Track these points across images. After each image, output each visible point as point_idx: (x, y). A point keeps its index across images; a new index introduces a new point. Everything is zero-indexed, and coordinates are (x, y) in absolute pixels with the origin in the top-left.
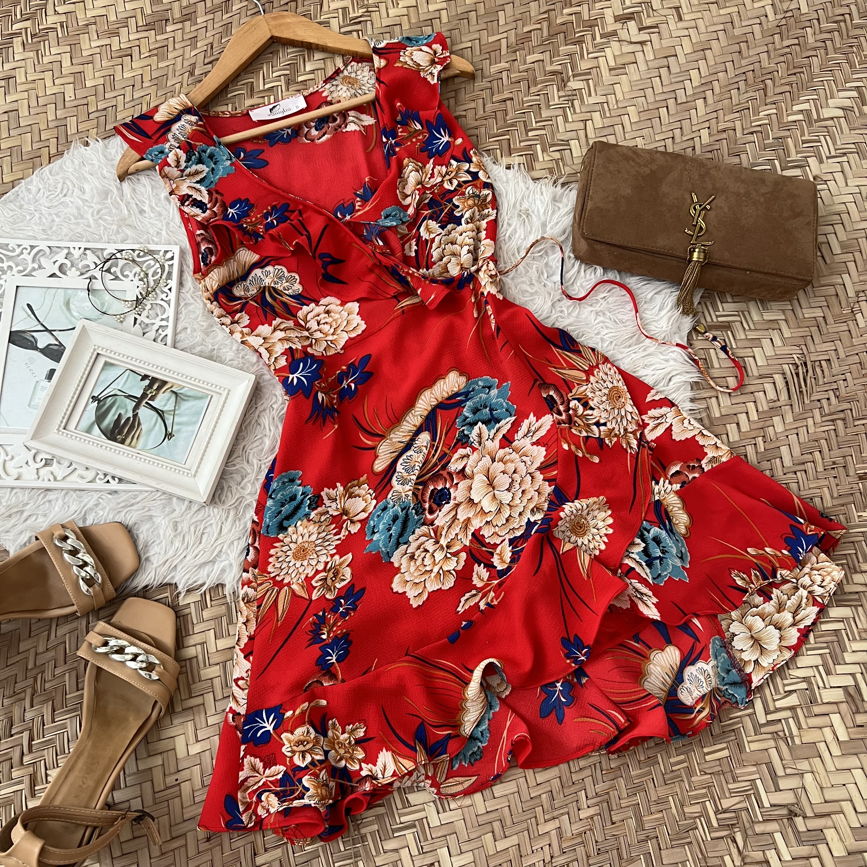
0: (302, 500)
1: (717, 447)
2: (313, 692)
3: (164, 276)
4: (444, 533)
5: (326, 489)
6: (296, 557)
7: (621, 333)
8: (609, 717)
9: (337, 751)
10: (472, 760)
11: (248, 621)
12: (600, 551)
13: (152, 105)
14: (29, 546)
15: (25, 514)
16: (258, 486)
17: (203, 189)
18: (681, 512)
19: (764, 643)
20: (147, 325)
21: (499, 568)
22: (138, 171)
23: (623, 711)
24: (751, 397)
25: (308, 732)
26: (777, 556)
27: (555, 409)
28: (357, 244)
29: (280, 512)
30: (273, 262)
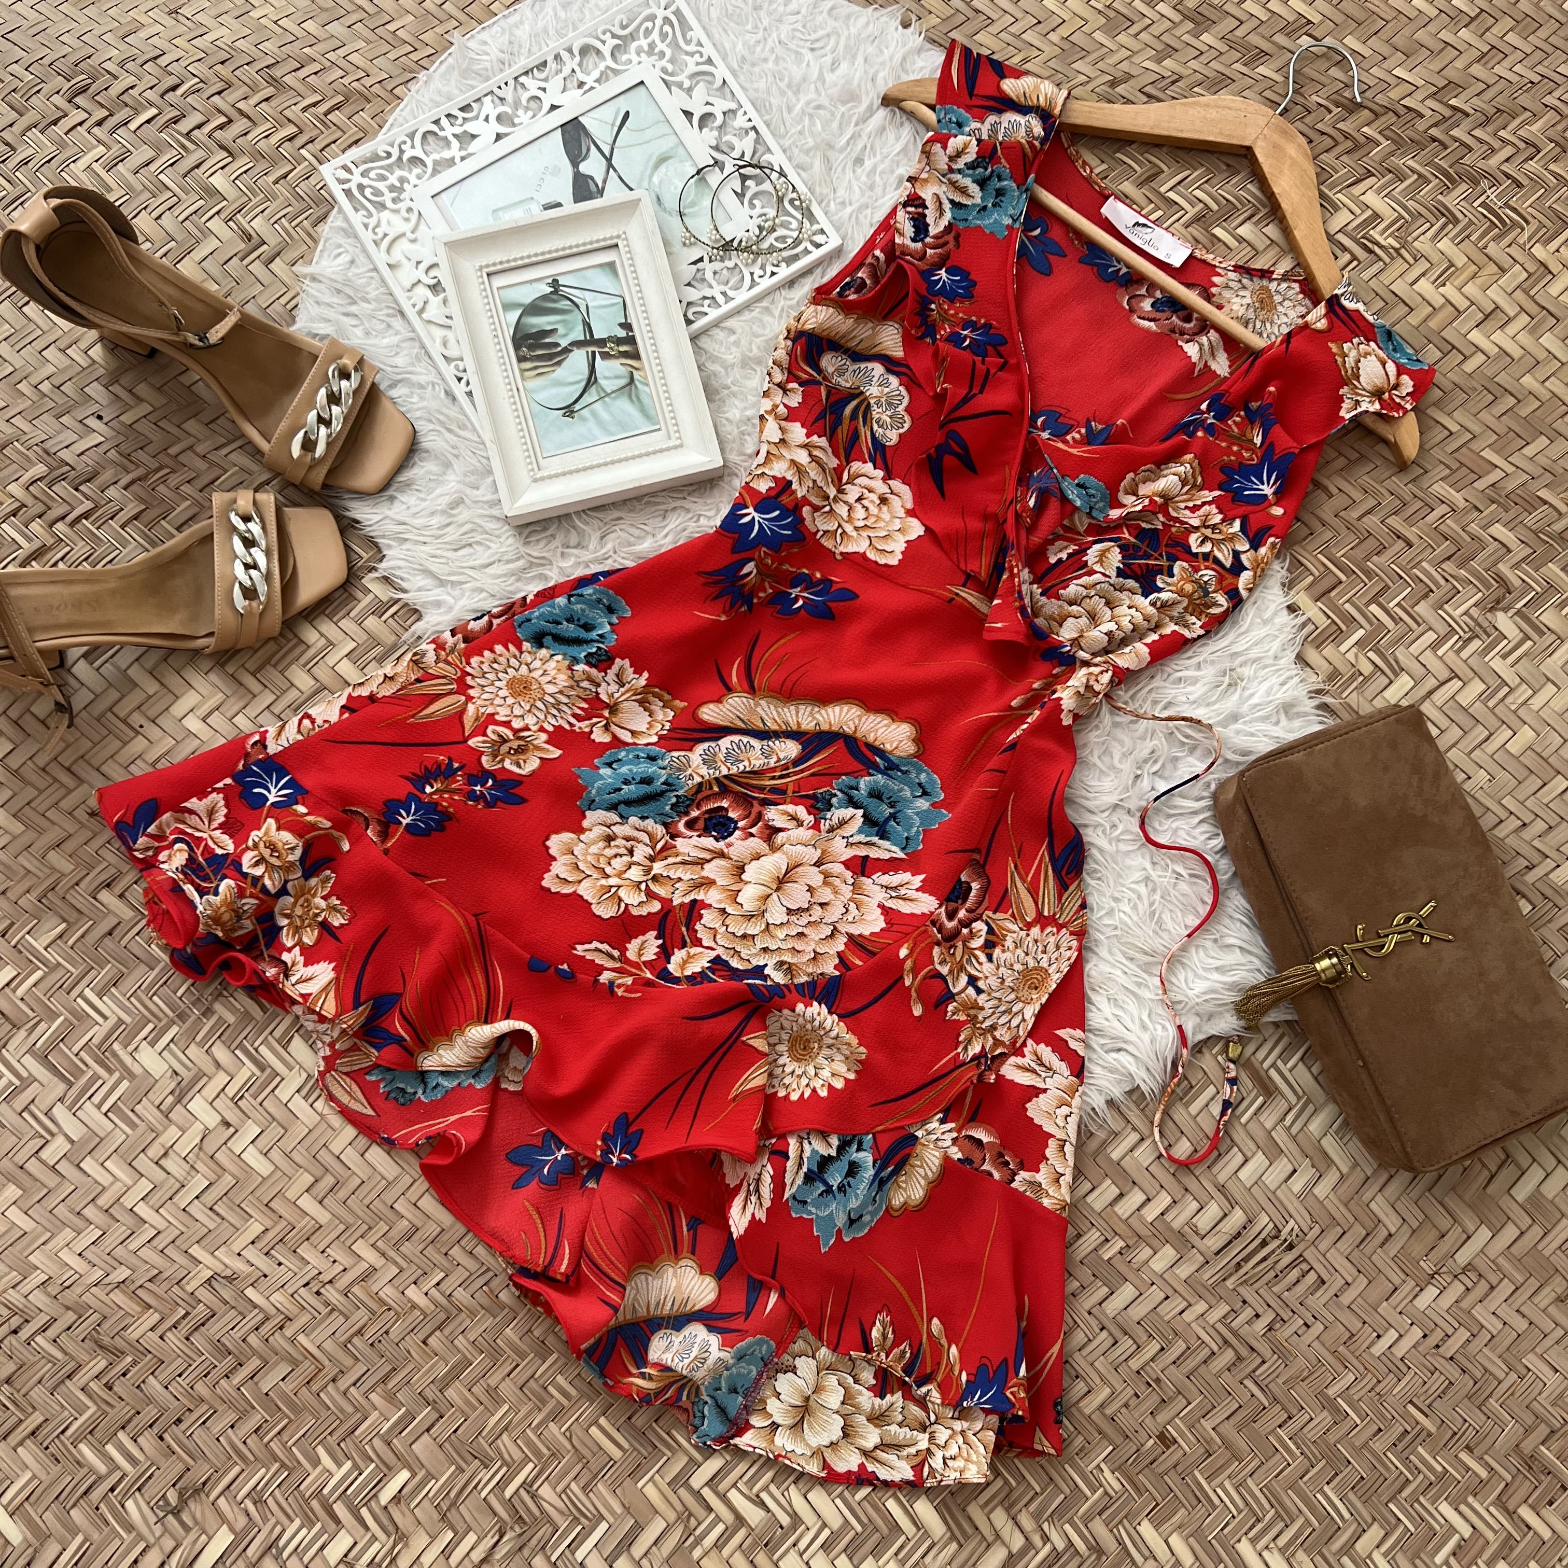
0: (592, 641)
1: (1057, 1181)
2: (348, 823)
3: (785, 254)
4: (670, 860)
5: (627, 662)
6: (511, 684)
7: (1139, 932)
8: (558, 1246)
9: (295, 904)
10: (393, 1095)
11: (392, 678)
12: (787, 1097)
13: (1028, 66)
14: (316, 342)
15: (353, 309)
16: (579, 573)
17: (948, 216)
18: (923, 1182)
19: (809, 1423)
20: (703, 280)
21: (671, 967)
22: (911, 115)
23: (579, 1263)
24: (1178, 1192)
25: (292, 849)
26: (952, 1370)
27: (952, 905)
28: (1011, 473)
29: (559, 623)
30: (905, 378)
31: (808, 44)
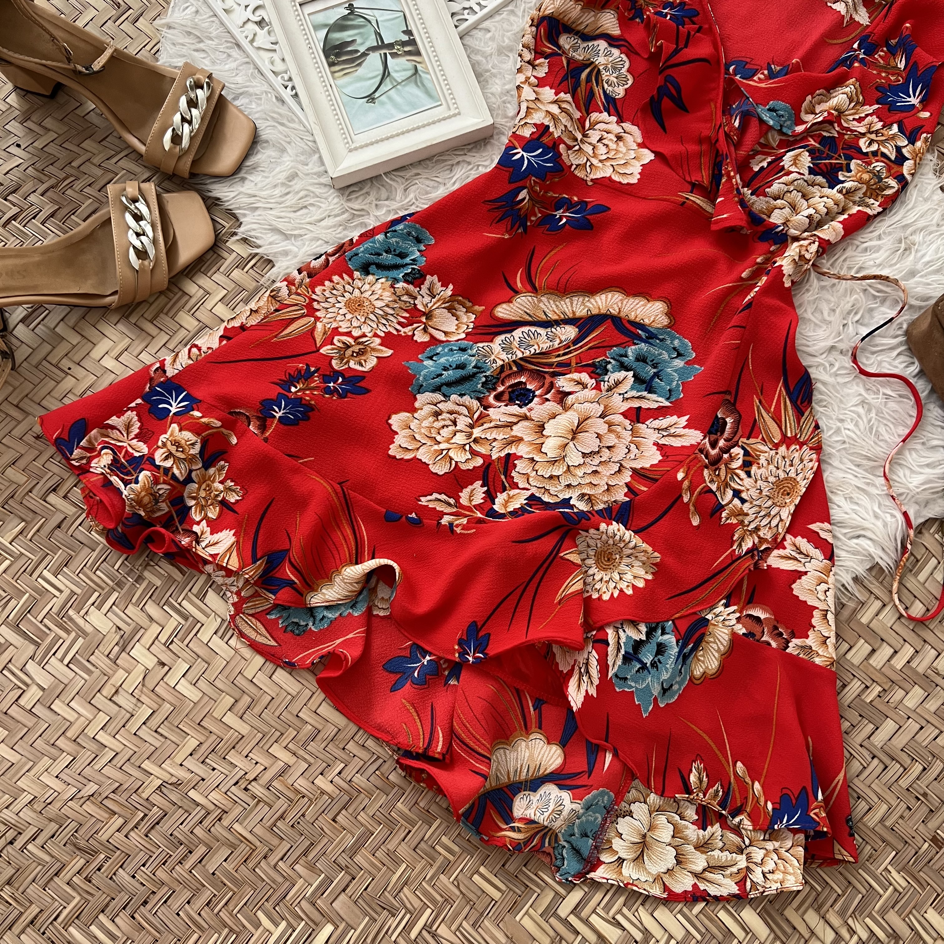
0: (407, 264)
1: (824, 643)
2: (235, 422)
5: (435, 278)
7: (863, 444)
9: (199, 489)
10: (289, 628)
11: (256, 311)
12: (600, 598)
15: (201, 45)
18: (717, 655)
19: (648, 855)
21: (496, 507)
24: (919, 644)
25: (193, 444)
27: (713, 437)
28: (716, 107)
29: (379, 254)
30: (624, 49)
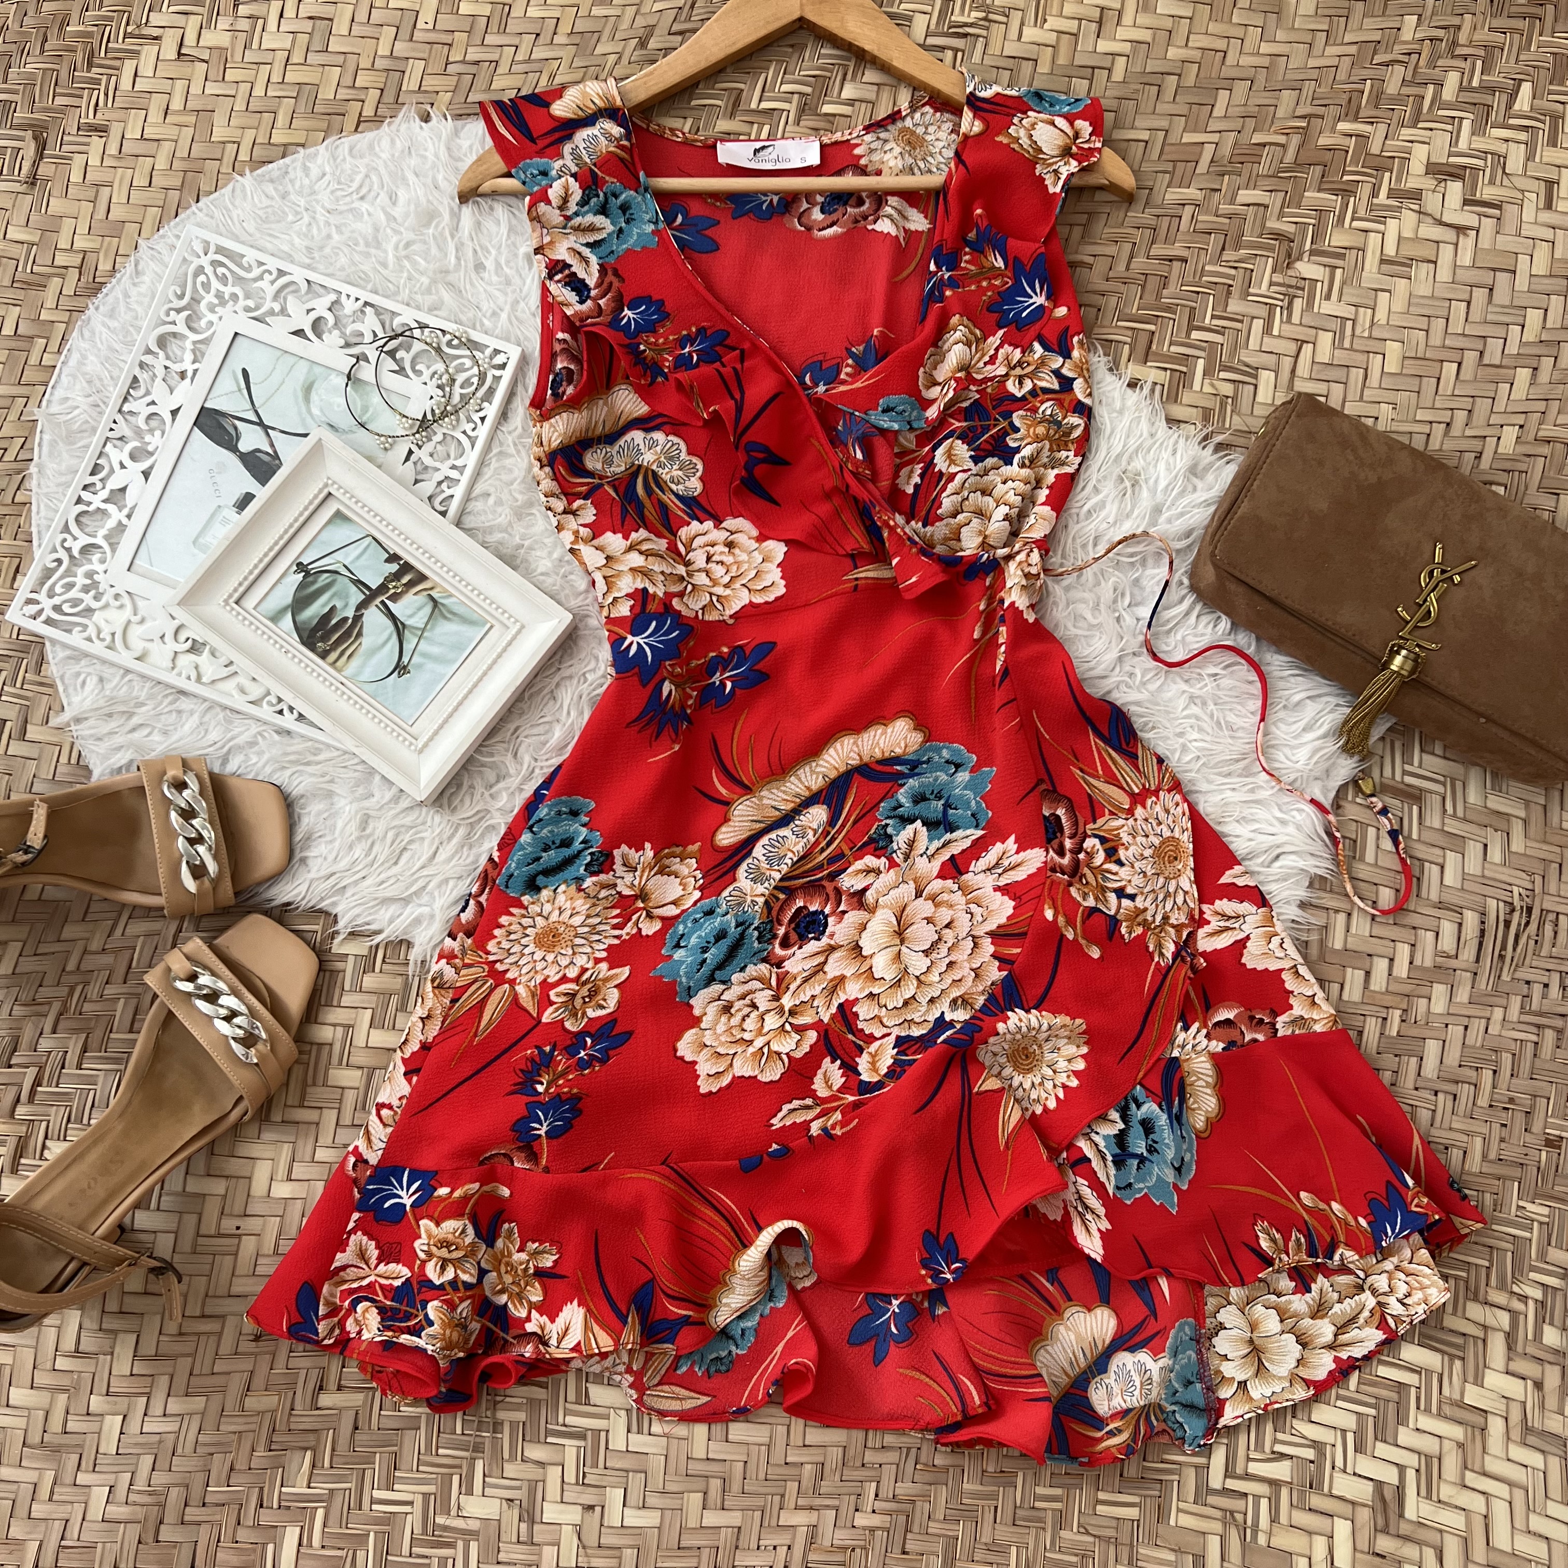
0: (580, 852)
1: (1314, 1003)
2: (493, 1171)
3: (480, 394)
4: (793, 987)
5: (624, 848)
6: (539, 942)
7: (1220, 748)
8: (957, 1386)
9: (500, 1276)
10: (713, 1370)
11: (429, 1017)
12: (1046, 1109)
13: (558, 80)
14: (125, 776)
15: (135, 720)
16: (519, 802)
17: (594, 260)
18: (1209, 1091)
19: (1269, 1360)
20: (426, 468)
21: (865, 1077)
22: (494, 194)
23: (985, 1385)
24: (1409, 935)
25: (463, 1231)
26: (1347, 1224)
27: (1055, 843)
28: (819, 442)
29: (538, 859)
30: (667, 427)
31: (355, 196)
